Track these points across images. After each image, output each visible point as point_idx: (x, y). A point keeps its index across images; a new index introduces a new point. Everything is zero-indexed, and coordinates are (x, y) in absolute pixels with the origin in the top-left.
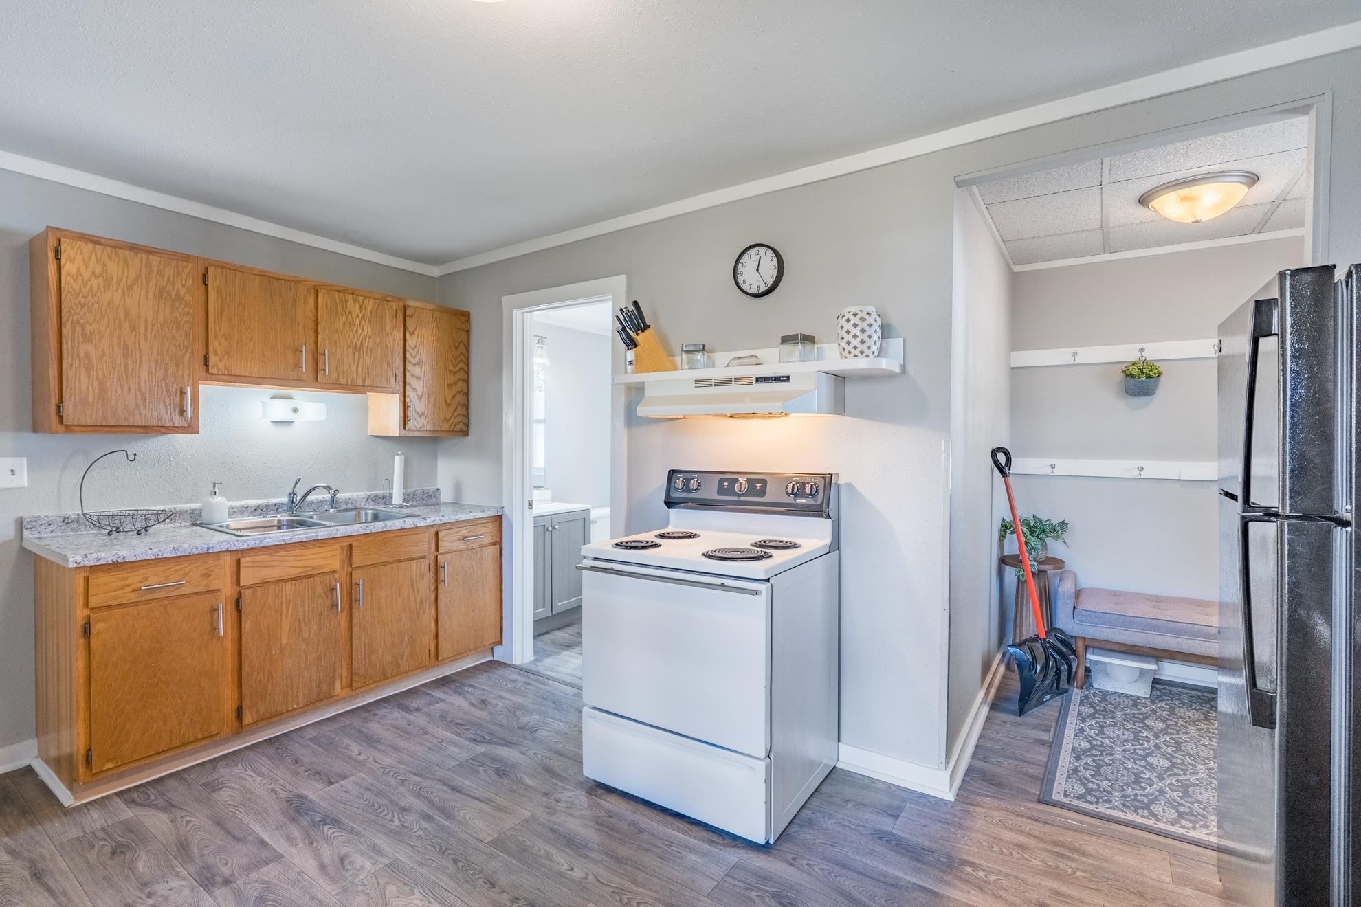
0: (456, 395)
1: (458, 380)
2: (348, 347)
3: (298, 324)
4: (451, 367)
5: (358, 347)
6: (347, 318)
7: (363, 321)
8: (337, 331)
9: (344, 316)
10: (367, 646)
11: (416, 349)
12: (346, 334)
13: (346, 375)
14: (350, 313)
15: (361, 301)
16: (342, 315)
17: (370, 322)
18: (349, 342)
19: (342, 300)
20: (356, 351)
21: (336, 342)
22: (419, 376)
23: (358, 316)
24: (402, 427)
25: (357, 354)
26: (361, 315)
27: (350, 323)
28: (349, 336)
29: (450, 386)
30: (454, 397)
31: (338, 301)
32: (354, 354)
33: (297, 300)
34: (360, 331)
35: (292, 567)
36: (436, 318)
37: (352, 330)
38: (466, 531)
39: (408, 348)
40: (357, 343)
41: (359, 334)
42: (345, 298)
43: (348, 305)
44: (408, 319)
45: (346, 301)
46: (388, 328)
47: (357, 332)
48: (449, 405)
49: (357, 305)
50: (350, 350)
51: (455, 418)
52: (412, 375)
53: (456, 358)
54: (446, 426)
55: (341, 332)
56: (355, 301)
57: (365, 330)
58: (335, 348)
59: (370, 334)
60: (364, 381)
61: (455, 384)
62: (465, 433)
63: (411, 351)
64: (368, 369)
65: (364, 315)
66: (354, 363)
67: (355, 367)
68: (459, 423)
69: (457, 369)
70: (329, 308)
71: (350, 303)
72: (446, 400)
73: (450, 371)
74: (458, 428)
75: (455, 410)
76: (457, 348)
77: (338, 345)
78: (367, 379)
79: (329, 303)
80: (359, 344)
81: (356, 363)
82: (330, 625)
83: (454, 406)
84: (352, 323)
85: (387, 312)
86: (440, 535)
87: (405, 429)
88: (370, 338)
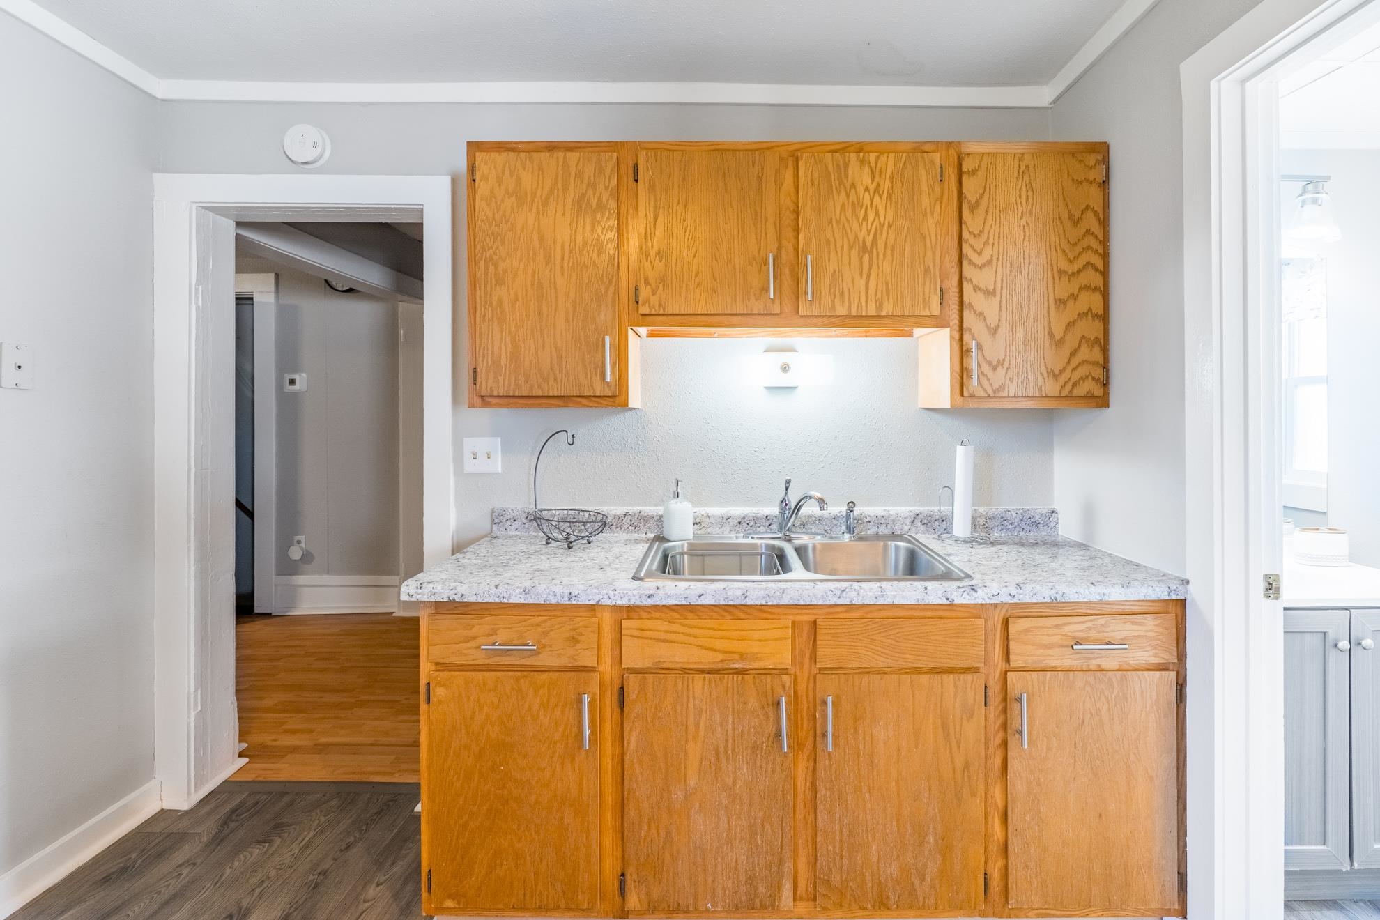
0: (1075, 321)
1: (1081, 288)
2: (851, 248)
3: (766, 220)
4: (1063, 264)
5: (868, 244)
6: (848, 196)
7: (877, 198)
8: (830, 222)
9: (843, 194)
10: (846, 832)
11: (984, 237)
12: (846, 225)
13: (847, 300)
14: (853, 185)
15: (873, 164)
16: (839, 193)
17: (889, 196)
18: (852, 238)
19: (838, 166)
20: (864, 253)
21: (828, 242)
22: (991, 287)
23: (867, 189)
24: (958, 391)
25: (866, 258)
26: (872, 187)
27: (853, 203)
28: (851, 228)
29: (1060, 303)
30: (1070, 325)
31: (831, 168)
32: (861, 259)
33: (764, 180)
34: (871, 217)
35: (702, 647)
36: (1027, 167)
37: (857, 216)
38: (1083, 627)
39: (966, 235)
40: (866, 240)
41: (870, 222)
42: (844, 160)
43: (850, 173)
44: (964, 179)
45: (846, 166)
46: (925, 202)
47: (865, 218)
48: (1058, 343)
49: (866, 170)
50: (854, 253)
51: (1074, 369)
52: (976, 288)
53: (1075, 244)
54: (1052, 388)
55: (838, 222)
56: (862, 162)
57: (882, 213)
58: (826, 250)
59: (890, 218)
60: (880, 306)
61: (1074, 297)
62: (1102, 401)
63: (972, 241)
64: (887, 284)
65: (878, 185)
66: (861, 275)
67: (863, 282)
68: (1083, 379)
69: (1078, 265)
70: (816, 183)
71: (854, 169)
72: (1051, 334)
73: (1061, 272)
74: (1081, 391)
75: (1073, 354)
76: (1076, 222)
77: (832, 247)
78: (885, 304)
79: (816, 175)
80: (869, 240)
81: (865, 276)
82: (773, 771)
83: (1071, 342)
84: (857, 204)
85: (923, 172)
86: (1014, 627)
87: (962, 394)
88: (890, 226)
